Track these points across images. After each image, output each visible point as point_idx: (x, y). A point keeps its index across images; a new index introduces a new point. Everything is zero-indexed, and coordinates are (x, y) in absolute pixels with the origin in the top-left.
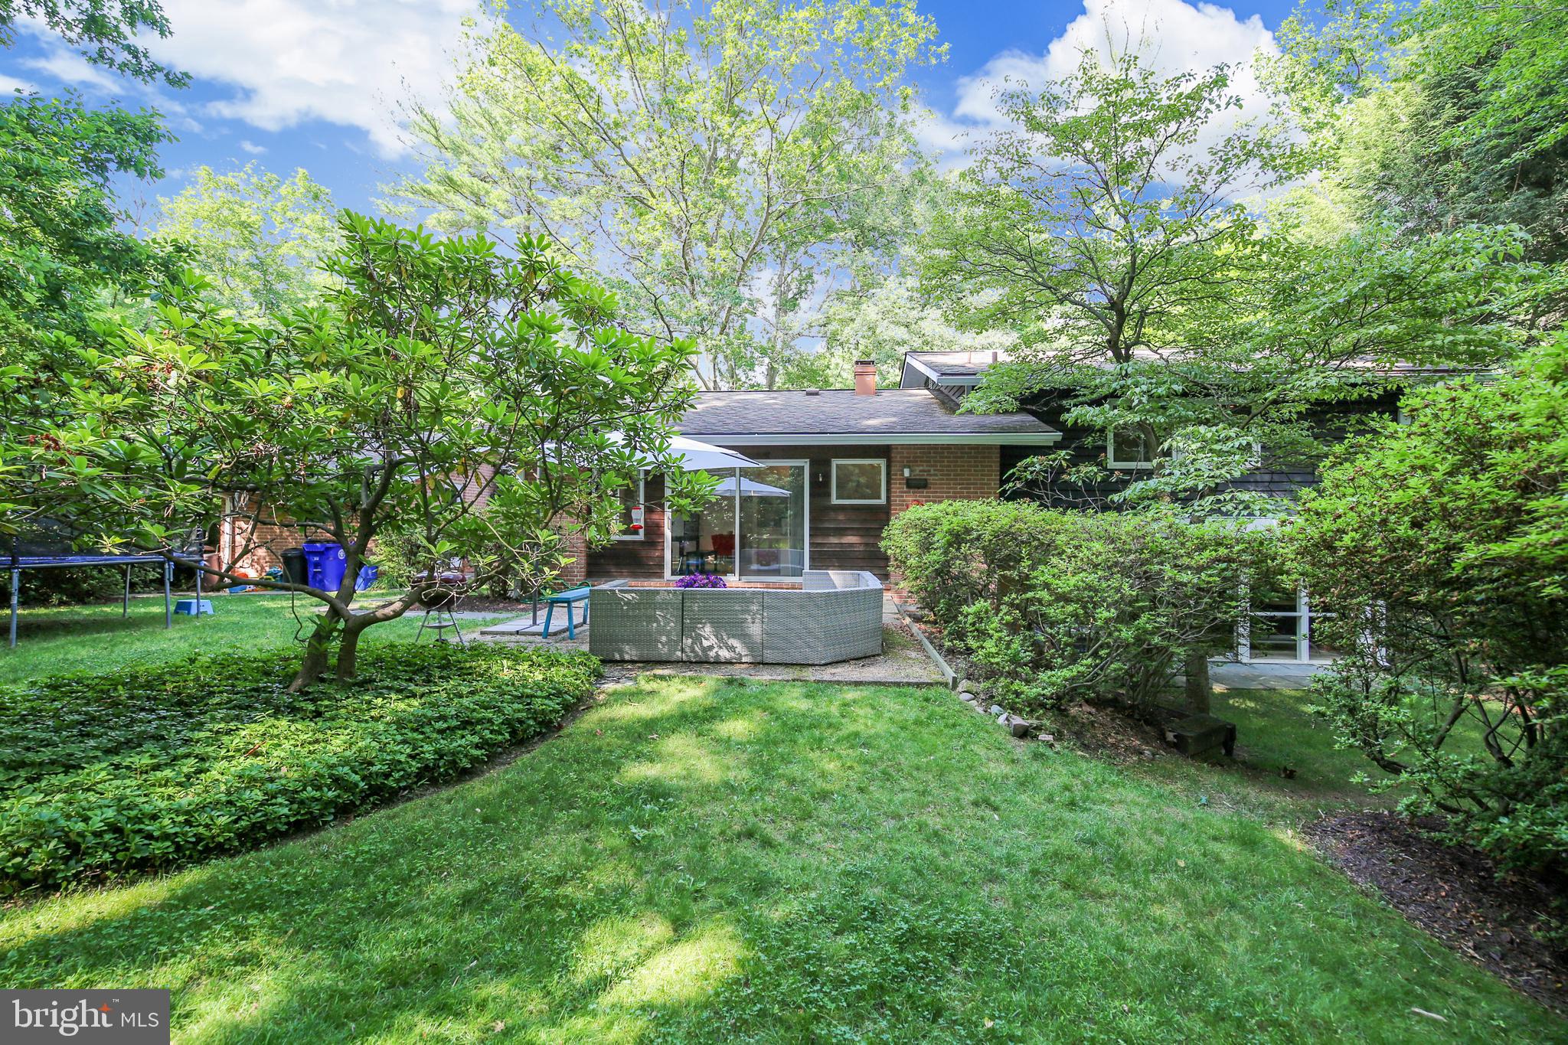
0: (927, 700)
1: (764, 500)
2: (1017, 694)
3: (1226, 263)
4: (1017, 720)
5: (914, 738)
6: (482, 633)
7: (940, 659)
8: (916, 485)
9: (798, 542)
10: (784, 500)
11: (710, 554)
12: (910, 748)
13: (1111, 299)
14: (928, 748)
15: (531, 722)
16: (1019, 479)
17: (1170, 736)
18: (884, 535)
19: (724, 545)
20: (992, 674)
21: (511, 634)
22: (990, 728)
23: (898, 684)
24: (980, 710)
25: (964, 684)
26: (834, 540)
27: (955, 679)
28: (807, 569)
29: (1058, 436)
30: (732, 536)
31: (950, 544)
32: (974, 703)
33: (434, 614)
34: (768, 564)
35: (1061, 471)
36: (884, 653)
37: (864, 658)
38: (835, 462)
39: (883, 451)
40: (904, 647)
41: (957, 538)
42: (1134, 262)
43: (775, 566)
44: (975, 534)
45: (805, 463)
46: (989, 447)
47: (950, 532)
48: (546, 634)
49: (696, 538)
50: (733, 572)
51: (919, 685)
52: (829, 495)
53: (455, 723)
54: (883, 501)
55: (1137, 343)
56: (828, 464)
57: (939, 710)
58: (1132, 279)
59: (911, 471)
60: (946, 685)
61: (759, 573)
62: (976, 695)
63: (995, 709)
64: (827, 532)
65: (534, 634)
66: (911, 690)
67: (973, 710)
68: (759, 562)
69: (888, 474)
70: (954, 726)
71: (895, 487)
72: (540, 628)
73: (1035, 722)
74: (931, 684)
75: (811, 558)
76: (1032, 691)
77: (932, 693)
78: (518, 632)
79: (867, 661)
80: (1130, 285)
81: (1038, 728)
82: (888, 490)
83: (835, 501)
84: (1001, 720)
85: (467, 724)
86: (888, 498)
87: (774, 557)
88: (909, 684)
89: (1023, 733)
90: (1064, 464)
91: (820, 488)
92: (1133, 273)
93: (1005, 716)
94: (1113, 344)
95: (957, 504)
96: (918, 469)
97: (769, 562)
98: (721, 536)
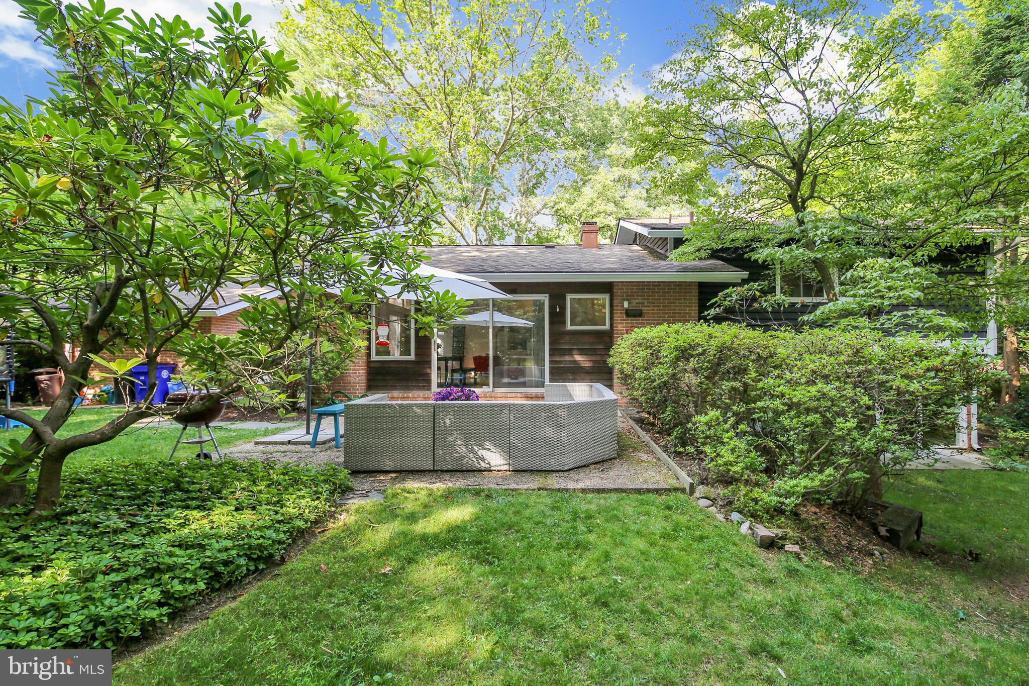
0: (669, 508)
1: (513, 329)
2: (756, 501)
3: (886, 127)
4: (763, 531)
5: (665, 557)
6: (257, 443)
7: (672, 464)
8: (634, 314)
9: (540, 361)
10: (528, 330)
11: (472, 370)
12: (665, 569)
13: (793, 160)
14: (682, 569)
15: (242, 561)
16: (719, 306)
17: (883, 531)
18: (611, 353)
19: (481, 364)
20: (727, 480)
21: (283, 443)
22: (736, 539)
23: (639, 491)
24: (720, 517)
25: (701, 490)
26: (567, 358)
27: (692, 485)
28: (547, 382)
29: (745, 274)
30: (487, 358)
31: (678, 359)
32: (713, 509)
33: (191, 429)
34: (516, 378)
35: (754, 299)
36: (620, 455)
37: (603, 463)
38: (569, 297)
39: (607, 288)
40: (635, 449)
41: (684, 354)
42: (810, 130)
43: (521, 380)
44: (700, 350)
45: (545, 298)
46: (690, 284)
47: (676, 348)
48: (314, 443)
49: (461, 359)
50: (488, 385)
51: (657, 491)
52: (564, 323)
53: (138, 571)
54: (607, 327)
55: (811, 197)
56: (565, 299)
57: (683, 519)
58: (809, 143)
59: (629, 303)
60: (683, 490)
61: (509, 385)
62: (714, 501)
63: (735, 516)
64: (563, 352)
65: (304, 443)
66: (652, 497)
67: (715, 518)
68: (509, 376)
69: (611, 306)
70: (701, 538)
71: (617, 316)
72: (309, 438)
73: (780, 532)
74: (669, 490)
75: (551, 373)
76: (768, 498)
77: (671, 499)
78: (289, 442)
79: (605, 465)
80: (808, 150)
81: (784, 538)
82: (611, 319)
83: (569, 327)
84: (744, 528)
85: (153, 572)
86: (611, 325)
87: (522, 372)
88: (649, 491)
89: (770, 544)
90: (758, 293)
91: (557, 318)
92: (810, 138)
93: (747, 524)
94: (792, 199)
95: (675, 327)
96: (634, 302)
97: (517, 377)
98: (480, 357)
